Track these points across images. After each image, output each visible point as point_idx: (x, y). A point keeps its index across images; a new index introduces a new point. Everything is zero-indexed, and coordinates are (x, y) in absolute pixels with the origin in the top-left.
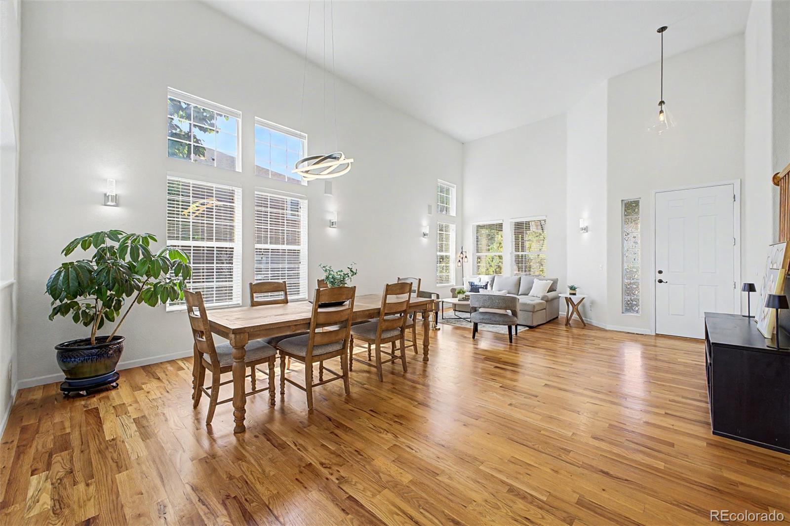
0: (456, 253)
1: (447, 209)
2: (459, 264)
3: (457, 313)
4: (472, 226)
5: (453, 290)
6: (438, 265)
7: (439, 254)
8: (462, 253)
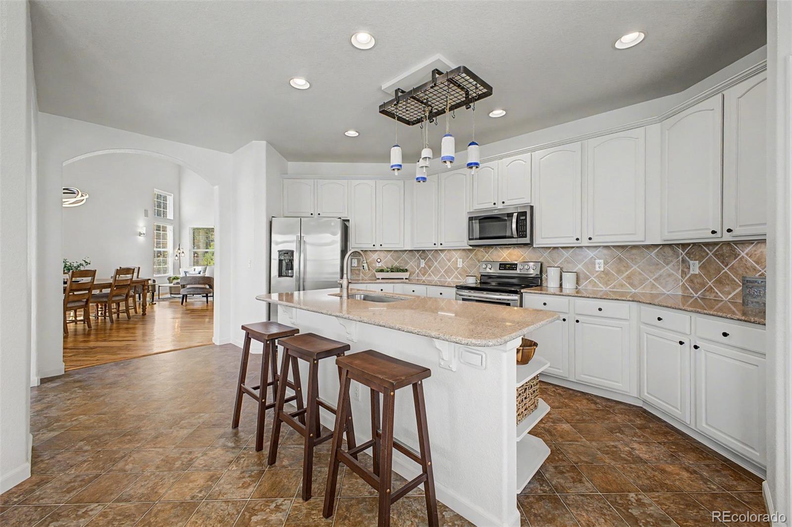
0: (174, 248)
1: (165, 213)
2: (177, 258)
3: (172, 295)
4: (188, 229)
5: (169, 279)
6: (156, 259)
7: (156, 249)
8: (179, 249)
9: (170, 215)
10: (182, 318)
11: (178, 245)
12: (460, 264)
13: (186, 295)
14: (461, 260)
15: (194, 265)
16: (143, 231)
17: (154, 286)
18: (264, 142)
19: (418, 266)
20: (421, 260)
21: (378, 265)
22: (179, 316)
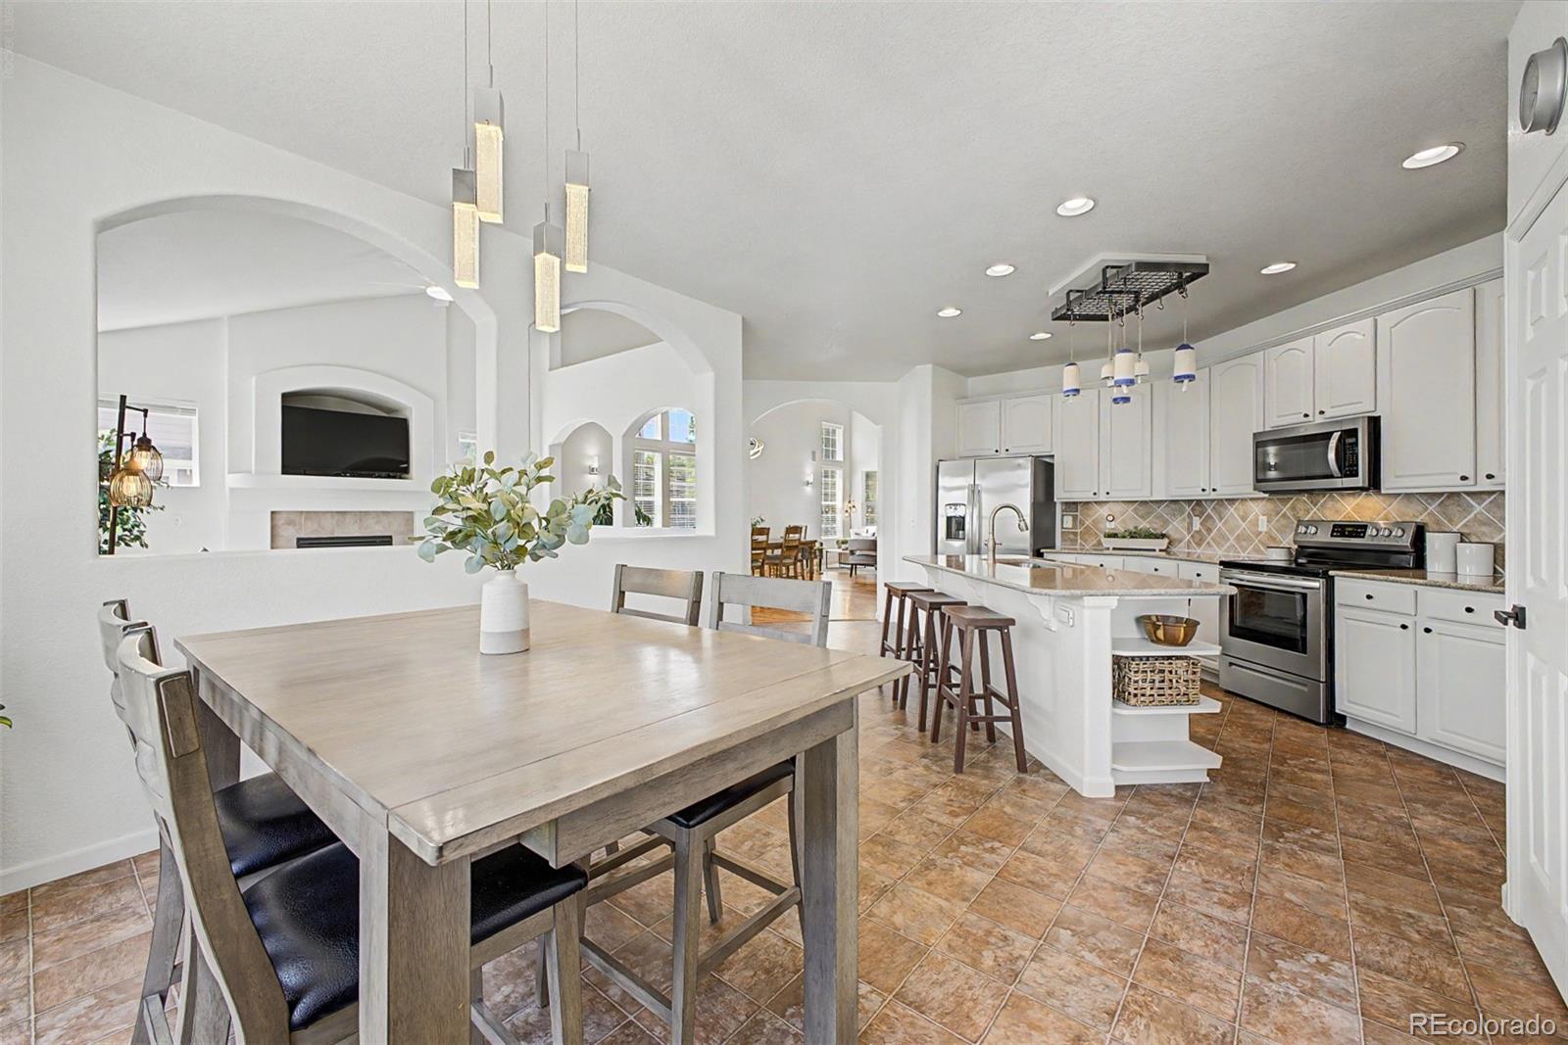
0: (843, 503)
1: (833, 454)
2: (847, 514)
3: (841, 565)
4: (860, 473)
5: (838, 542)
6: (824, 515)
7: (824, 503)
8: (850, 502)
9: (839, 457)
10: (853, 592)
11: (848, 496)
12: (1263, 527)
13: (856, 565)
14: (1265, 518)
15: (867, 525)
16: (811, 480)
17: (821, 551)
18: (930, 366)
19: (1189, 528)
20: (1194, 518)
21: (1110, 526)
22: (849, 588)
